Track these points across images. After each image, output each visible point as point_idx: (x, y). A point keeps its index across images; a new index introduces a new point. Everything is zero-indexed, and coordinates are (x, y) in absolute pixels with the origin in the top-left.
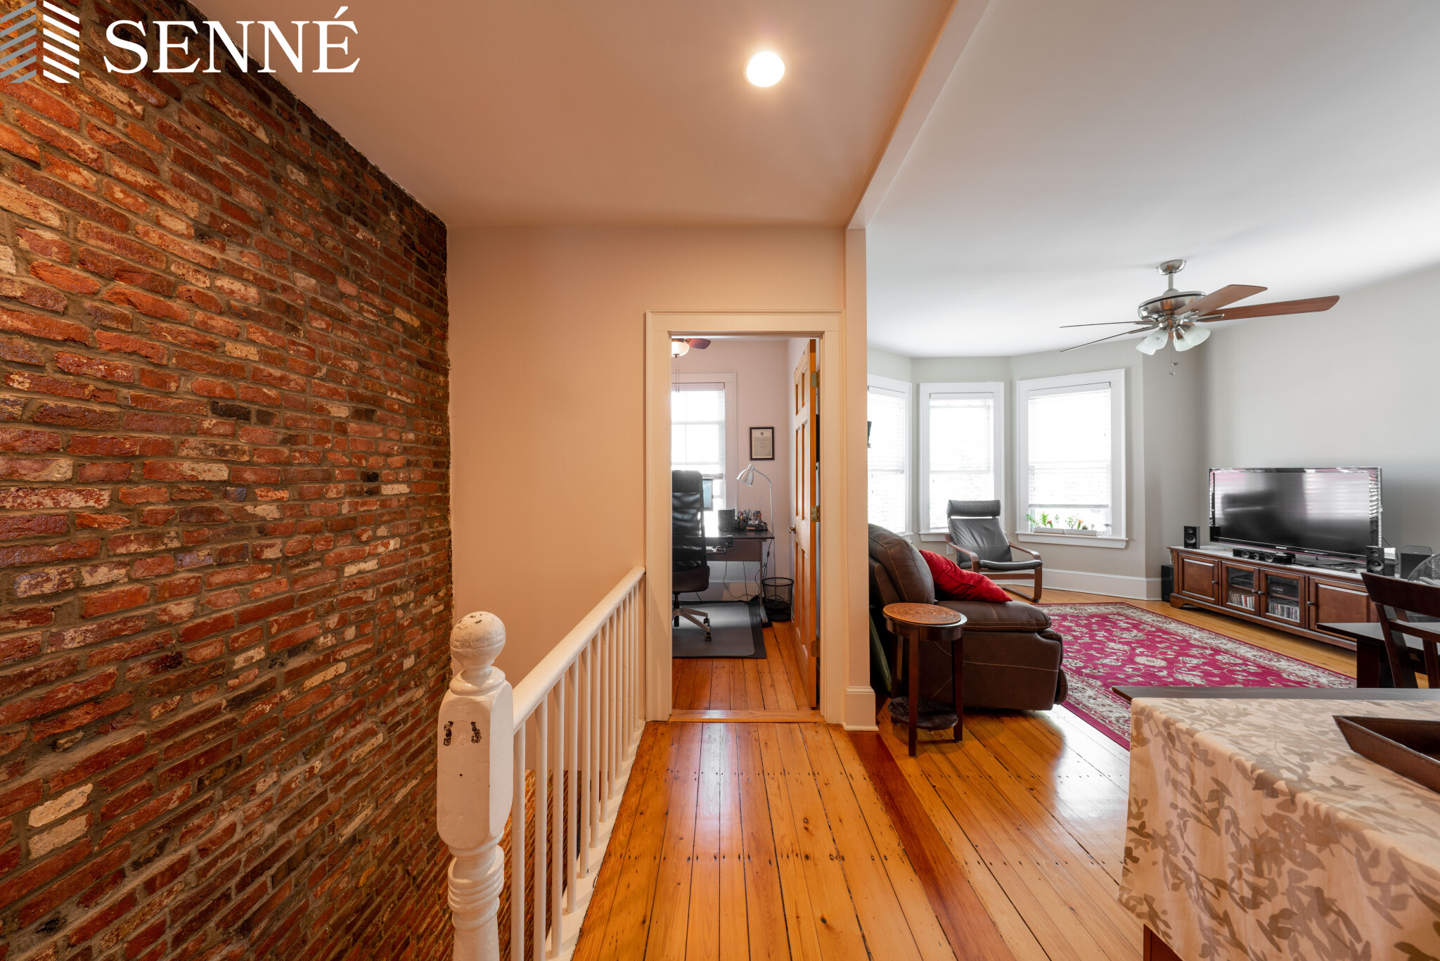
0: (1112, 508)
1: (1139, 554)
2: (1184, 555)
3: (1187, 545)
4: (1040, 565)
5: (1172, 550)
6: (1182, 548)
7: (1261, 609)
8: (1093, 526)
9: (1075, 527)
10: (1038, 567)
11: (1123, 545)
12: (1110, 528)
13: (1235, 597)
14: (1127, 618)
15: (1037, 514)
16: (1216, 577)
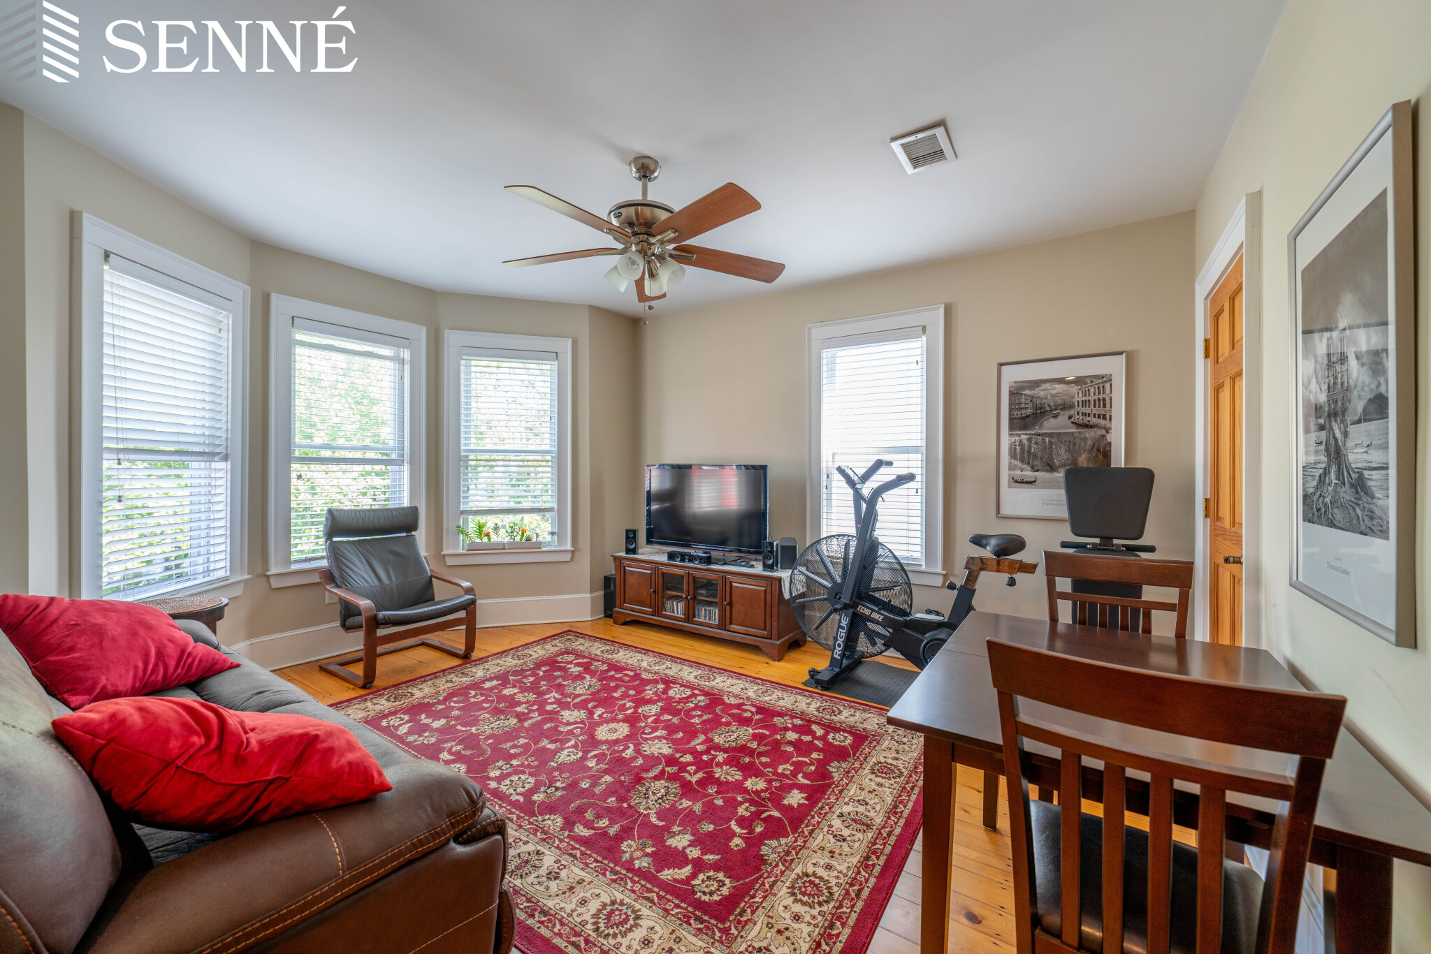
0: (559, 511)
1: (584, 567)
2: (626, 562)
3: (628, 551)
4: (473, 602)
5: (616, 558)
6: (623, 554)
7: (690, 615)
8: (537, 535)
9: (518, 539)
10: (470, 606)
11: (568, 557)
12: (556, 537)
13: (668, 605)
14: (578, 656)
15: (472, 524)
16: (653, 585)
